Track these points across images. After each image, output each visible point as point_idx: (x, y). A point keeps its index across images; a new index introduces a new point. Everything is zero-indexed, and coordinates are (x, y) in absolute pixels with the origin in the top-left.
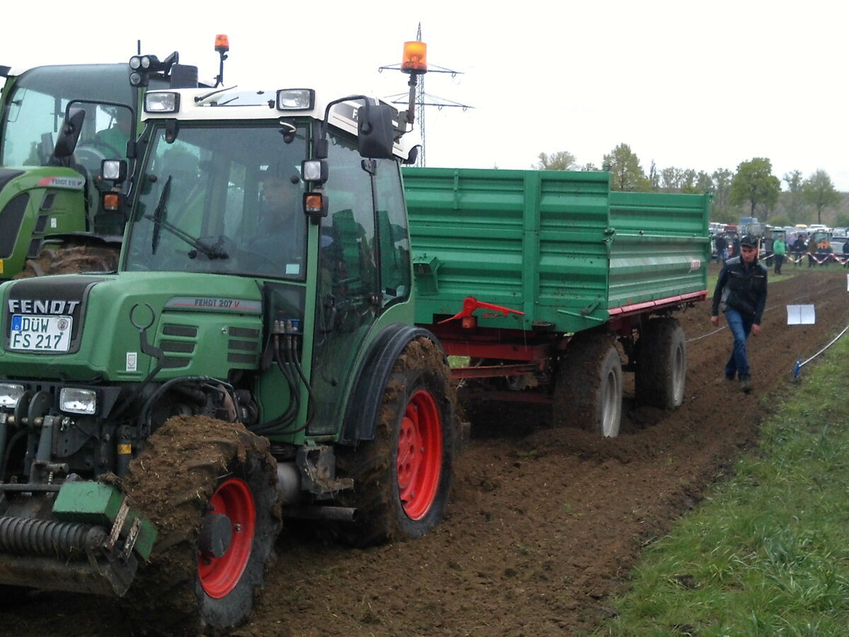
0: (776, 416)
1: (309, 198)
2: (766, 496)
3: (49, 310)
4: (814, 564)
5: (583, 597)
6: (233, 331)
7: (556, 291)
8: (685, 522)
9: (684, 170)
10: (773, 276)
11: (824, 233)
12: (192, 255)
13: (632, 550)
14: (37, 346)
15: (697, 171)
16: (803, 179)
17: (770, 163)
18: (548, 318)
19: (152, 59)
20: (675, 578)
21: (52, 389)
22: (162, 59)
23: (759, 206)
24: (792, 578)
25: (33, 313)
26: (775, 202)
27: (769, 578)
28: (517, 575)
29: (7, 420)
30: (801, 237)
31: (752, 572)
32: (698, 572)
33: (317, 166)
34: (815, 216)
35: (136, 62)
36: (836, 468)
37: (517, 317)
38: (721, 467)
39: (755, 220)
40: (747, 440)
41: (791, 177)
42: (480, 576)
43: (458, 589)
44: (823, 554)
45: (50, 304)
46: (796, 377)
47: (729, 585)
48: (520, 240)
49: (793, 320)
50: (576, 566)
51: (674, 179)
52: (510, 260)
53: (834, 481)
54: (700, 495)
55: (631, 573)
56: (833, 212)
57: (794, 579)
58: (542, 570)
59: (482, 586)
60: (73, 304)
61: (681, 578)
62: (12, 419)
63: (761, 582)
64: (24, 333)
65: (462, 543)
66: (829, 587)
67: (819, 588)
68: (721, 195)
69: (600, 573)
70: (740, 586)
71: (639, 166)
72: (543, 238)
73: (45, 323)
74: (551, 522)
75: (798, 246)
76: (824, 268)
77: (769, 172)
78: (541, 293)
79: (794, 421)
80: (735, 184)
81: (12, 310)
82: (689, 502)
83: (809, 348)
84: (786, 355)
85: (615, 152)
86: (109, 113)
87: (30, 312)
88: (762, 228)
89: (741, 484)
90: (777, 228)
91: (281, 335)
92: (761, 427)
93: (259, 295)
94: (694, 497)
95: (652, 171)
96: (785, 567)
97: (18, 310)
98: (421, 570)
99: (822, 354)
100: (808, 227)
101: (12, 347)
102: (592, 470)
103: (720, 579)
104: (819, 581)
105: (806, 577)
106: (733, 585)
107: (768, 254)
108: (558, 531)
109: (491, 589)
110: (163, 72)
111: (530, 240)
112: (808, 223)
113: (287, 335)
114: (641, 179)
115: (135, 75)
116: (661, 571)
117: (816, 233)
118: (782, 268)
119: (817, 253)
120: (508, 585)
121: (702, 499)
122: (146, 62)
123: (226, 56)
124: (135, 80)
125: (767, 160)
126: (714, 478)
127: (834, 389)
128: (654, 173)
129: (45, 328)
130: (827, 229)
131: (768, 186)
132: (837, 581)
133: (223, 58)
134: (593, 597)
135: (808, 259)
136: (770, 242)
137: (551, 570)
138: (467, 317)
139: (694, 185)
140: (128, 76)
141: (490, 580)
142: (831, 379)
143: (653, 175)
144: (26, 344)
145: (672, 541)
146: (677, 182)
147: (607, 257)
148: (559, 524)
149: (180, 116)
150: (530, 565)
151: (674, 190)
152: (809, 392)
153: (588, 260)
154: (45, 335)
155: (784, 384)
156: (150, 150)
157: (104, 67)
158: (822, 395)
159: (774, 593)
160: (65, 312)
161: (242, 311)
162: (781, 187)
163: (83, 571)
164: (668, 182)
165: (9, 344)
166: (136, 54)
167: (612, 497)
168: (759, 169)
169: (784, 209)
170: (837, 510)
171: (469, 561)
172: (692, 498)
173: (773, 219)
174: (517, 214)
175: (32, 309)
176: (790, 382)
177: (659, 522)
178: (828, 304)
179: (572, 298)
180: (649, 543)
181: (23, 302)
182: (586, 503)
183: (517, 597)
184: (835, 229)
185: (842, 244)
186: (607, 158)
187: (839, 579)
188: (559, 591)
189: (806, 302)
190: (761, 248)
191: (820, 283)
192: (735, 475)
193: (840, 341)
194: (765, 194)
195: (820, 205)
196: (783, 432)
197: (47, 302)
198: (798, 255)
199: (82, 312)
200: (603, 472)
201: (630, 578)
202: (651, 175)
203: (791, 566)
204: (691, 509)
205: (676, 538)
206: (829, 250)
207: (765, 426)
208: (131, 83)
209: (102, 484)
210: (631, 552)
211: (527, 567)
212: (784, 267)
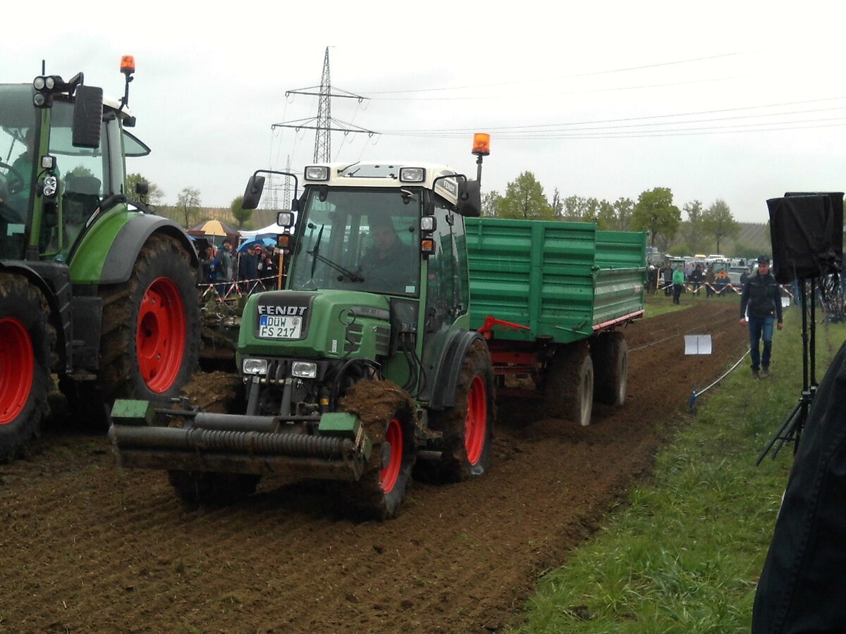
0: (672, 446)
1: (424, 242)
2: (660, 526)
3: (286, 312)
4: (707, 594)
5: (478, 628)
6: (379, 329)
7: (553, 312)
8: (580, 553)
9: (587, 198)
10: (672, 306)
11: (723, 263)
12: (340, 279)
13: (528, 581)
14: (278, 335)
15: (599, 200)
16: (703, 209)
17: (671, 193)
18: (547, 332)
19: (57, 79)
20: (570, 608)
21: (286, 362)
22: (66, 80)
23: (659, 236)
24: (684, 609)
25: (275, 314)
26: (675, 231)
27: (663, 608)
28: (413, 607)
29: (260, 381)
30: (699, 267)
31: (646, 602)
32: (592, 603)
33: (430, 221)
34: (714, 246)
35: (40, 83)
36: (730, 498)
37: (525, 331)
38: (617, 496)
39: (655, 250)
40: (643, 470)
41: (691, 207)
42: (375, 608)
43: (353, 621)
44: (716, 584)
45: (287, 309)
46: (691, 407)
47: (623, 616)
48: (528, 274)
49: (690, 350)
50: (471, 597)
51: (577, 208)
52: (519, 288)
53: (727, 510)
54: (595, 525)
55: (526, 604)
56: (732, 242)
57: (687, 610)
58: (438, 601)
59: (377, 618)
60: (303, 309)
61: (575, 609)
62: (263, 380)
63: (655, 612)
64: (269, 327)
65: (358, 574)
66: (721, 617)
67: (711, 619)
68: (622, 224)
69: (495, 605)
70: (633, 617)
71: (542, 194)
72: (546, 272)
73: (283, 321)
74: (448, 553)
75: (696, 276)
76: (721, 298)
77: (670, 201)
78: (542, 313)
79: (689, 451)
80: (637, 214)
81: (260, 312)
82: (585, 532)
83: (705, 378)
84: (683, 385)
85: (519, 180)
86: (11, 134)
87: (273, 313)
88: (661, 258)
89: (636, 514)
90: (677, 258)
91: (406, 333)
92: (657, 457)
93: (387, 307)
94: (589, 527)
95: (555, 200)
96: (678, 598)
97: (265, 312)
98: (316, 602)
99: (718, 384)
100: (707, 257)
101: (261, 336)
102: (489, 500)
103: (614, 610)
104: (712, 611)
105: (699, 607)
106: (627, 616)
107: (667, 283)
108: (455, 562)
109: (386, 621)
110: (67, 93)
111: (536, 274)
112: (707, 254)
113: (410, 333)
114: (543, 207)
115: (39, 96)
116: (555, 602)
117: (715, 263)
118: (680, 299)
119: (715, 283)
120: (404, 617)
121: (598, 529)
122: (50, 82)
123: (132, 78)
124: (39, 101)
125: (668, 190)
126: (610, 507)
127: (728, 418)
128: (557, 202)
129: (283, 324)
130: (725, 260)
131: (669, 216)
132: (729, 611)
133: (129, 79)
134: (488, 628)
135: (705, 289)
136: (669, 272)
137: (447, 601)
138: (487, 331)
139: (596, 214)
140: (32, 96)
141: (386, 612)
142: (726, 409)
143: (556, 204)
144: (271, 334)
145: (567, 571)
146: (580, 211)
147: (593, 287)
148: (455, 555)
149: (330, 184)
150: (425, 597)
151: (576, 219)
152: (704, 422)
153: (579, 289)
154: (283, 328)
155: (680, 414)
156: (308, 206)
157: (8, 87)
158: (717, 425)
159: (667, 624)
160: (297, 314)
161: (379, 316)
162: (681, 217)
163: (338, 464)
164: (570, 210)
165: (259, 333)
166: (41, 75)
167: (509, 528)
168: (661, 198)
169: (684, 239)
170: (729, 540)
171: (366, 593)
172: (586, 529)
173: (674, 248)
174: (526, 253)
175: (275, 312)
176: (686, 412)
177: (555, 553)
178: (724, 334)
179: (566, 317)
180: (545, 574)
181: (269, 308)
182: (482, 533)
183: (412, 629)
184: (733, 260)
185: (739, 275)
186: (511, 186)
187: (730, 609)
188: (454, 623)
189: (704, 332)
190: (660, 277)
191: (718, 313)
192: (630, 504)
193: (735, 371)
194: (666, 224)
195: (719, 235)
196: (679, 462)
197: (285, 308)
198: (696, 285)
199: (308, 314)
200: (501, 502)
201: (525, 609)
202: (554, 204)
203: (684, 597)
204: (586, 539)
205: (571, 568)
206: (727, 280)
207: (661, 455)
208: (35, 105)
209: (348, 414)
210: (527, 583)
211: (423, 598)
212: (682, 297)
